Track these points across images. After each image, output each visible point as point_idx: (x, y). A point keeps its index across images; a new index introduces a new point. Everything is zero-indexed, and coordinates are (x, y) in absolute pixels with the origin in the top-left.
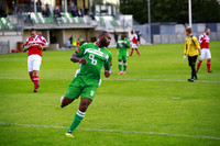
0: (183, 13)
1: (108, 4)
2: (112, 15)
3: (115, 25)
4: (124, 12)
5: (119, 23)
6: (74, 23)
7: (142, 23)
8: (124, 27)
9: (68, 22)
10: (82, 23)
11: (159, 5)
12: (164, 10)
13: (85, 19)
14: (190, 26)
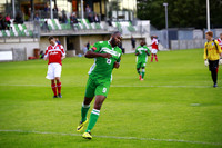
0: (201, 18)
1: (125, 10)
2: (129, 20)
3: (132, 31)
4: (141, 17)
5: (136, 28)
6: (91, 29)
7: (159, 29)
8: (141, 33)
9: (85, 29)
10: (99, 29)
11: (176, 10)
12: (181, 15)
13: (102, 25)
14: (209, 30)
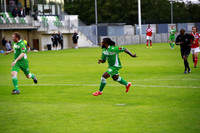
0: (134, 12)
1: (51, 3)
2: (56, 15)
3: (59, 26)
4: (69, 12)
5: (63, 23)
6: (14, 23)
7: (88, 24)
8: (69, 28)
9: (8, 23)
10: (23, 23)
11: (107, 4)
12: (112, 9)
13: (27, 19)
14: (140, 26)
